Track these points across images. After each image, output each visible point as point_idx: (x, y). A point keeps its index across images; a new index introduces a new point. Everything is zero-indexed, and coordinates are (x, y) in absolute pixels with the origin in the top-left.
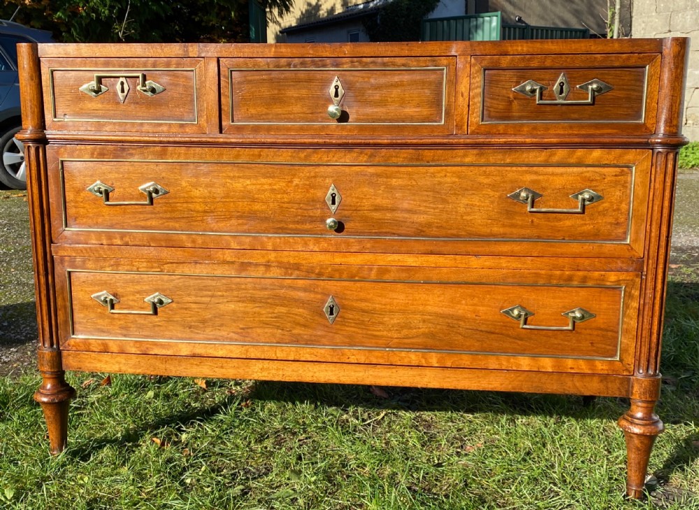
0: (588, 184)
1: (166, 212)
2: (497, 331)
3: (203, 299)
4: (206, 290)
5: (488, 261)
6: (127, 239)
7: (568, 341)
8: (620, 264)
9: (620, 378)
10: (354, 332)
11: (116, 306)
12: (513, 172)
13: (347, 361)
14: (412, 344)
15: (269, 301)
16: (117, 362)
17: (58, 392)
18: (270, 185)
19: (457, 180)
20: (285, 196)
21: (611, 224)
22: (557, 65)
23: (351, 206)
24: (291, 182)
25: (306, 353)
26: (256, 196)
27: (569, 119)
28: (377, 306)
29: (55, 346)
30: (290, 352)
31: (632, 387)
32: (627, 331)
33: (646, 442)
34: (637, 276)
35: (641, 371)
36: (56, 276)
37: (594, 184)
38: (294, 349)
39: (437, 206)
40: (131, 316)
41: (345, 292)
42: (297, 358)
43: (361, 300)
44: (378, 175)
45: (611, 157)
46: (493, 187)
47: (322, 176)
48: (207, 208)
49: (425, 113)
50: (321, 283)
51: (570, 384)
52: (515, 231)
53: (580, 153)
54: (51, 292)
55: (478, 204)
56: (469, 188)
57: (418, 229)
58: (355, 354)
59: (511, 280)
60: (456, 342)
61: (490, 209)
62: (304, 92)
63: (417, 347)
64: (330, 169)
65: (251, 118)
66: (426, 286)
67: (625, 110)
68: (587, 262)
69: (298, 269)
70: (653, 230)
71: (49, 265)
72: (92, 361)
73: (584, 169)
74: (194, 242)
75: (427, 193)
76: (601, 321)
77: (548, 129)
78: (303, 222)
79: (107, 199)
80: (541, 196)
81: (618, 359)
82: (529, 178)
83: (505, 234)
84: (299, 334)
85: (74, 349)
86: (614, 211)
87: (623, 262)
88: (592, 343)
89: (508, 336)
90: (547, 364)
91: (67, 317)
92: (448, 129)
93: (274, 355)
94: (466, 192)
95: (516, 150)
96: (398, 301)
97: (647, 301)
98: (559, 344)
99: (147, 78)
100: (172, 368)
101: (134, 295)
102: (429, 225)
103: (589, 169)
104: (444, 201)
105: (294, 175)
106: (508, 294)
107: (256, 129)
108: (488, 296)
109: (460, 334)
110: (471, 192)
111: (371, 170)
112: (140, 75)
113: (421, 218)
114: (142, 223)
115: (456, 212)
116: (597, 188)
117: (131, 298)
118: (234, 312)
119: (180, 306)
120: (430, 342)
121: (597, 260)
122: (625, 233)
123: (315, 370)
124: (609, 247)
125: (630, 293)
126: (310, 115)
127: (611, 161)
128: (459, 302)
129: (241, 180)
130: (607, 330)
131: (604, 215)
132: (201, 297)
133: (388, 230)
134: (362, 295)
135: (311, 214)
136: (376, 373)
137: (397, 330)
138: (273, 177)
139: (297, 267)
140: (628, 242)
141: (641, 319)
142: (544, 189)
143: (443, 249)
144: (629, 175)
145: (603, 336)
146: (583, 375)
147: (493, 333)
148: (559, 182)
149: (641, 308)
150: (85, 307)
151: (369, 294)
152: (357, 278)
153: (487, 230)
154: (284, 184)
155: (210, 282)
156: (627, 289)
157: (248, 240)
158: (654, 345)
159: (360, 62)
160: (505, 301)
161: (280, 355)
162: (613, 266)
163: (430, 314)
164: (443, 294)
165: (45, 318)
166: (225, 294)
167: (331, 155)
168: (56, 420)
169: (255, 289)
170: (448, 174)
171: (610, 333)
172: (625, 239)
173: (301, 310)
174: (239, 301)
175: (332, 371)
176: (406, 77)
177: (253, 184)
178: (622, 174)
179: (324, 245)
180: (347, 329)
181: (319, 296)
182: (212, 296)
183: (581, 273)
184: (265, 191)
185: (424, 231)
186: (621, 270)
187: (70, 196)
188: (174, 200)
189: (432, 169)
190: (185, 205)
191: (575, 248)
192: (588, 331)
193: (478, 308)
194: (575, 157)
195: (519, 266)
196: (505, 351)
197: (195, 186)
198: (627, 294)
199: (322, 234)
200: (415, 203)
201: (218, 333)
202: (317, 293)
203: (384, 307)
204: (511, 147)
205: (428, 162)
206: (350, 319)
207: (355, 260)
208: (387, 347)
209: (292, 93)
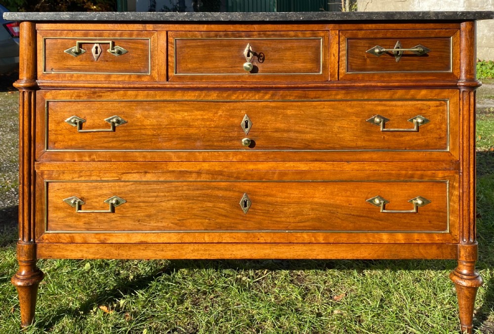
0: (419, 112)
1: (124, 136)
2: (364, 215)
3: (150, 199)
4: (152, 192)
5: (356, 166)
6: (94, 157)
7: (414, 220)
8: (444, 165)
9: (450, 246)
10: (262, 219)
11: (83, 207)
12: (369, 104)
13: (258, 241)
14: (305, 226)
15: (200, 199)
16: (81, 251)
17: (32, 276)
18: (202, 115)
19: (332, 110)
20: (212, 123)
21: (436, 138)
22: (395, 36)
23: (259, 129)
24: (217, 113)
25: (227, 237)
26: (191, 124)
27: (404, 70)
28: (279, 199)
29: (32, 240)
30: (215, 237)
31: (460, 252)
32: (452, 212)
33: (473, 292)
34: (456, 173)
35: (465, 240)
36: (36, 186)
37: (424, 112)
38: (217, 234)
39: (319, 128)
40: (93, 214)
41: (256, 190)
42: (220, 241)
43: (267, 195)
44: (278, 108)
45: (433, 94)
46: (357, 115)
47: (238, 109)
48: (155, 132)
49: (309, 67)
50: (238, 184)
51: (416, 251)
52: (372, 144)
53: (413, 92)
54: (32, 198)
55: (347, 126)
56: (340, 116)
57: (306, 144)
58: (264, 237)
59: (372, 178)
60: (336, 224)
61: (355, 129)
62: (226, 53)
63: (308, 228)
64: (244, 104)
65: (189, 70)
66: (313, 184)
67: (440, 64)
68: (423, 164)
69: (221, 174)
70: (465, 142)
71: (32, 177)
72: (60, 250)
73: (416, 102)
74: (144, 157)
75: (311, 119)
76: (435, 205)
77: (391, 77)
78: (224, 141)
79: (81, 128)
80: (389, 120)
81: (448, 232)
82: (380, 108)
83: (366, 146)
84: (222, 223)
85: (47, 241)
86: (438, 129)
87: (446, 164)
88: (429, 221)
89: (372, 218)
90: (400, 237)
91: (43, 217)
92: (325, 77)
93: (202, 240)
94: (338, 119)
95: (371, 91)
96: (294, 195)
97: (465, 190)
98: (408, 223)
99: (116, 44)
100: (124, 253)
101: (96, 198)
102: (314, 141)
103: (419, 102)
104: (323, 124)
105: (219, 109)
106: (370, 188)
107: (193, 79)
108: (357, 190)
109: (339, 218)
110: (341, 118)
111: (273, 104)
112: (110, 42)
113: (309, 137)
114: (106, 145)
115: (332, 132)
116: (425, 115)
117: (95, 200)
118: (173, 208)
119: (132, 204)
120: (317, 224)
121: (429, 163)
122: (446, 144)
123: (233, 249)
124: (436, 154)
125: (453, 184)
126: (231, 68)
127: (433, 97)
128: (337, 195)
129: (181, 113)
130: (439, 212)
131: (431, 132)
132: (149, 197)
133: (285, 145)
134: (268, 191)
135: (231, 135)
136: (278, 250)
137: (293, 217)
138: (204, 110)
139: (220, 173)
140: (448, 150)
141: (461, 202)
142: (390, 115)
143: (324, 157)
144: (446, 106)
145: (437, 216)
146: (426, 244)
147: (362, 216)
148: (400, 111)
149: (461, 195)
150: (58, 208)
151: (272, 191)
152: (264, 180)
153: (354, 144)
154: (212, 115)
155: (155, 186)
156: (451, 182)
157: (185, 154)
158: (472, 221)
159: (265, 34)
160: (369, 193)
161: (207, 239)
162: (440, 167)
163: (316, 204)
164: (325, 189)
165: (26, 218)
166: (166, 194)
167: (245, 95)
168: (28, 300)
169: (189, 190)
170: (326, 107)
171: (441, 214)
172: (446, 148)
173: (223, 204)
174: (177, 200)
175: (246, 249)
176: (296, 44)
177: (190, 115)
178: (441, 105)
179: (240, 157)
180: (257, 217)
181: (236, 194)
182: (157, 196)
183: (419, 172)
184: (197, 120)
185: (310, 146)
186: (445, 169)
187: (52, 126)
188: (132, 128)
189: (314, 103)
190: (139, 131)
191: (413, 155)
192: (427, 213)
193: (350, 199)
194: (410, 94)
195: (377, 168)
196: (370, 229)
197: (146, 117)
198: (451, 185)
199: (238, 149)
200: (303, 126)
201: (160, 224)
202: (235, 191)
203: (283, 200)
204: (367, 89)
205: (312, 99)
206: (260, 210)
207: (263, 167)
208: (287, 230)
209: (218, 54)
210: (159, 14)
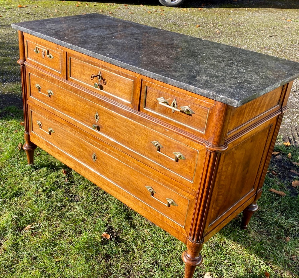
0: (180, 151)
1: (53, 101)
3: (62, 135)
5: (141, 165)
6: (44, 106)
7: (167, 210)
8: (188, 190)
10: (100, 169)
19: (135, 127)
20: (84, 110)
23: (102, 122)
29: (28, 133)
32: (188, 219)
35: (191, 238)
36: (28, 111)
39: (128, 135)
41: (98, 153)
43: (103, 159)
44: (110, 114)
46: (147, 136)
47: (94, 107)
48: (63, 105)
51: (166, 227)
52: (152, 157)
55: (141, 140)
56: (138, 133)
60: (130, 190)
61: (145, 144)
62: (90, 73)
65: (75, 77)
67: (198, 125)
68: (176, 182)
74: (59, 115)
76: (180, 209)
80: (163, 148)
81: (184, 228)
82: (159, 138)
83: (149, 157)
84: (85, 161)
85: (32, 135)
86: (189, 167)
88: (175, 216)
89: (147, 197)
91: (31, 125)
92: (132, 106)
96: (113, 165)
98: (163, 209)
99: (49, 52)
105: (86, 103)
106: (148, 180)
107: (76, 82)
108: (141, 178)
109: (132, 187)
112: (47, 50)
113: (123, 137)
114: (47, 102)
115: (134, 140)
116: (183, 154)
117: (45, 126)
118: (69, 144)
119: (56, 135)
120: (122, 185)
121: (179, 184)
122: (192, 178)
124: (185, 181)
126: (92, 83)
128: (132, 175)
129: (72, 99)
131: (185, 166)
133: (112, 136)
135: (90, 120)
137: (112, 175)
138: (81, 102)
140: (192, 182)
142: (164, 145)
144: (196, 154)
146: (171, 227)
147: (142, 193)
150: (35, 124)
153: (143, 152)
155: (63, 131)
156: (190, 202)
158: (197, 230)
160: (147, 183)
162: (185, 189)
163: (123, 174)
166: (67, 137)
169: (74, 139)
170: (132, 124)
173: (86, 153)
174: (70, 141)
177: (75, 102)
178: (194, 152)
179: (93, 133)
180: (98, 166)
181: (91, 151)
184: (78, 105)
187: (31, 85)
188: (56, 98)
190: (58, 101)
191: (172, 175)
192: (174, 210)
193: (138, 181)
195: (152, 172)
197: (60, 95)
200: (121, 130)
201: (65, 149)
203: (109, 164)
206: (99, 163)
209: (87, 72)
210: (60, 42)
